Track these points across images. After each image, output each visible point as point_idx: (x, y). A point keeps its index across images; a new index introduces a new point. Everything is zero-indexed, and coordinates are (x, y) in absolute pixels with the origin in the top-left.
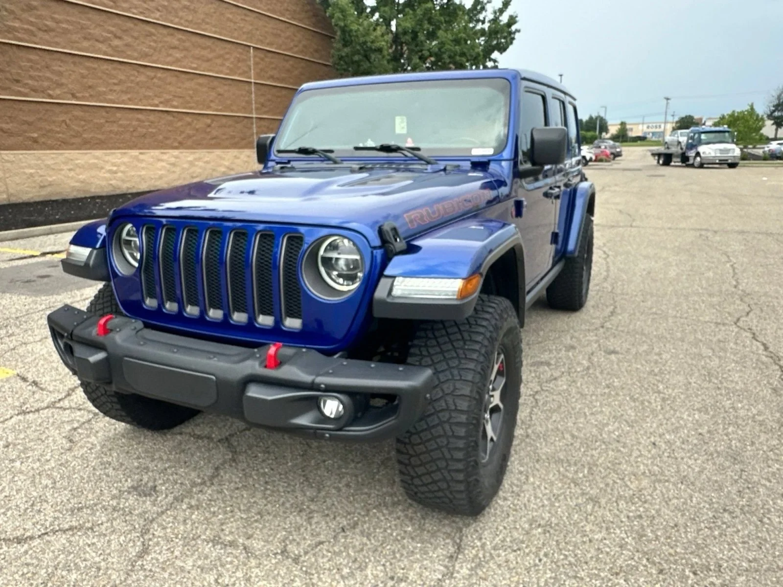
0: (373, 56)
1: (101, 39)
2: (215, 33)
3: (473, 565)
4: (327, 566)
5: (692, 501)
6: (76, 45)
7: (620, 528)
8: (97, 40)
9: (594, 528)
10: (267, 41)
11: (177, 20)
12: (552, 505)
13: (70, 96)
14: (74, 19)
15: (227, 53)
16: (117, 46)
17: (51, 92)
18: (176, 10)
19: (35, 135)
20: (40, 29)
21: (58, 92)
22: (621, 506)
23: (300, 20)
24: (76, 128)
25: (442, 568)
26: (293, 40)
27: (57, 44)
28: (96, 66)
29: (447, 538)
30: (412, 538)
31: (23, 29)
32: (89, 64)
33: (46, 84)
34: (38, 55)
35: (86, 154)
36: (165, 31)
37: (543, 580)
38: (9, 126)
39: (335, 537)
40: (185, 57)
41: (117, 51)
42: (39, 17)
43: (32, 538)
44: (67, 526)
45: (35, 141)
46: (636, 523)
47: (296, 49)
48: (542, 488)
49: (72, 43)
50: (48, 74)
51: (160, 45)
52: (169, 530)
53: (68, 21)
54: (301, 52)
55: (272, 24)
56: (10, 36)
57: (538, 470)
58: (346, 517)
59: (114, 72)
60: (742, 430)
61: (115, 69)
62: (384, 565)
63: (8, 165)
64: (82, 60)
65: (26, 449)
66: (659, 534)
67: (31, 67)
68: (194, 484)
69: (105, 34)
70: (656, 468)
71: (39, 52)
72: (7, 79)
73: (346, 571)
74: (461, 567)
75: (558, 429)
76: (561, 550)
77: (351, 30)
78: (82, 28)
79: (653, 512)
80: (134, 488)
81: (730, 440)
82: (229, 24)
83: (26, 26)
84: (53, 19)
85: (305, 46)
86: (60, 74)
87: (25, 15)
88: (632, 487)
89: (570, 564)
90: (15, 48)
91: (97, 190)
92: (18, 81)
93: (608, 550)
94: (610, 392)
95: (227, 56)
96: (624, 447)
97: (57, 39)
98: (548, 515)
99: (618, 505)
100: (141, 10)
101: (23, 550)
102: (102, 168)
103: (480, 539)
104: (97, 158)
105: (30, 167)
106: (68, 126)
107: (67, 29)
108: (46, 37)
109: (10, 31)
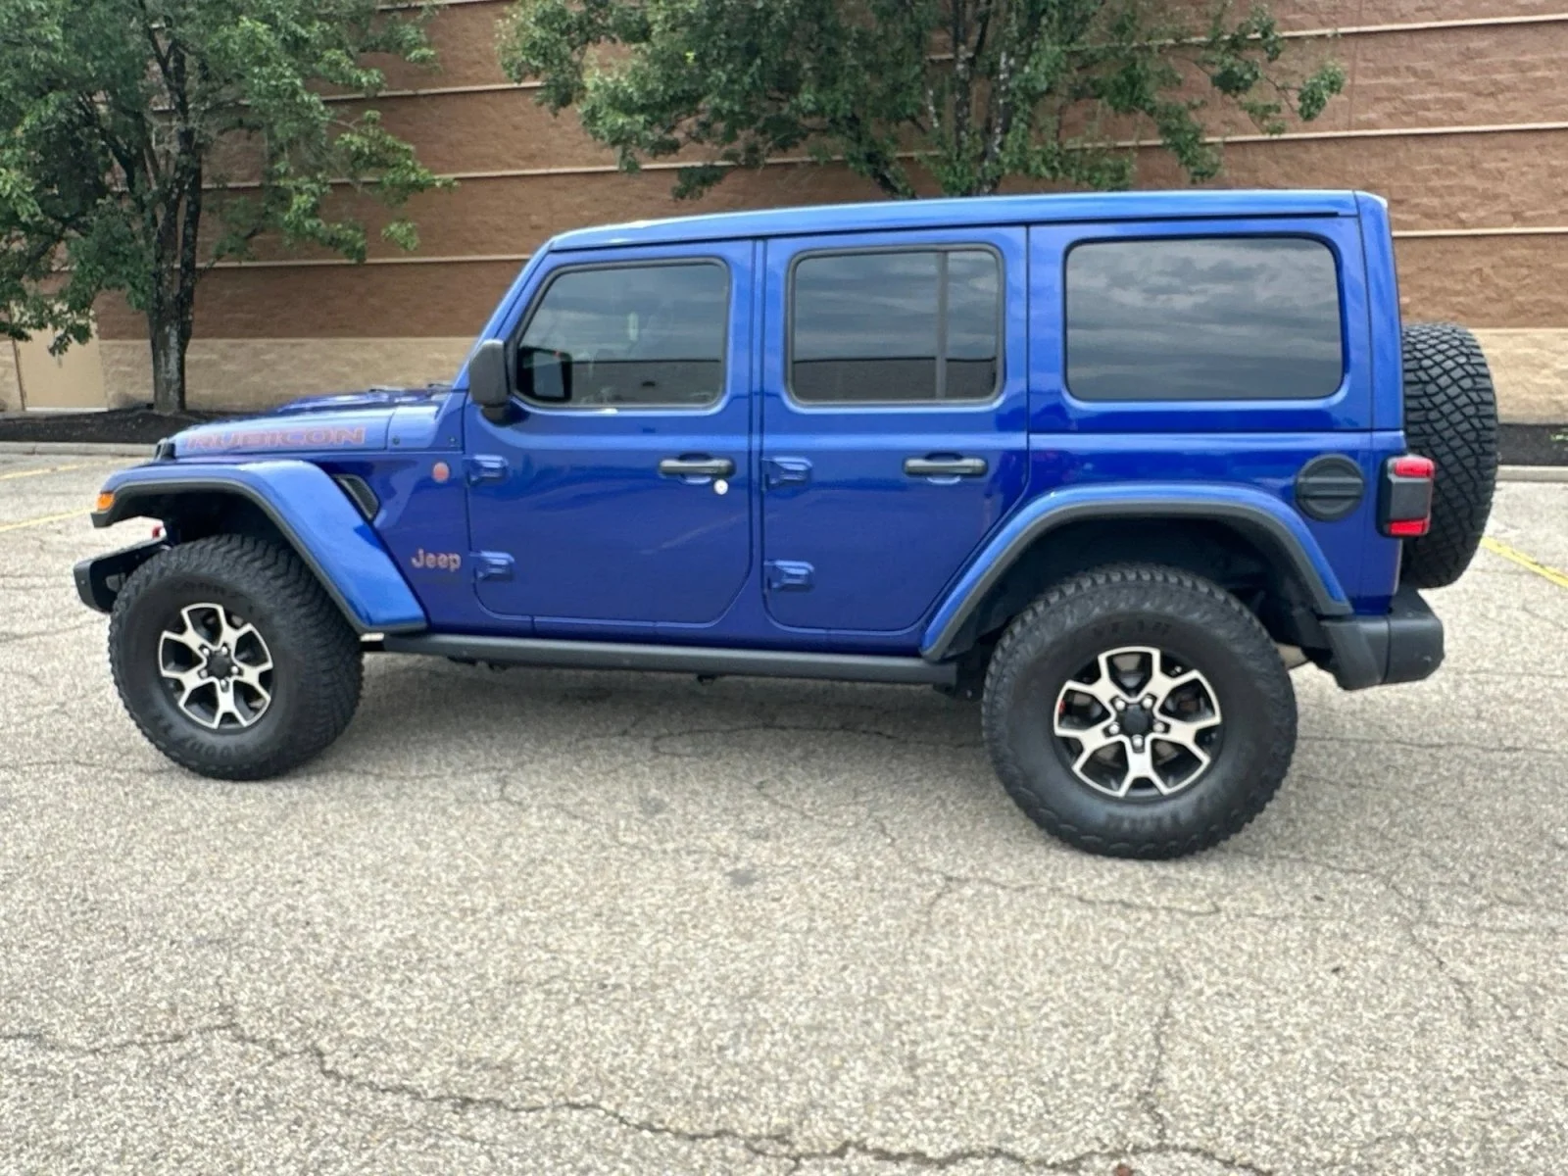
13: (1509, 218)
17: (1463, 215)
20: (1479, 94)
21: (1481, 213)
24: (1502, 282)
27: (1512, 116)
31: (1438, 101)
33: (1456, 201)
34: (1459, 145)
35: (1510, 336)
50: (1471, 180)
67: (1437, 172)
71: (1462, 140)
84: (1516, 66)
86: (1500, 175)
91: (1515, 412)
97: (1512, 106)
102: (1544, 366)
104: (1538, 344)
106: (1485, 281)
107: (1544, 79)
108: (1490, 105)
109: (1412, 110)
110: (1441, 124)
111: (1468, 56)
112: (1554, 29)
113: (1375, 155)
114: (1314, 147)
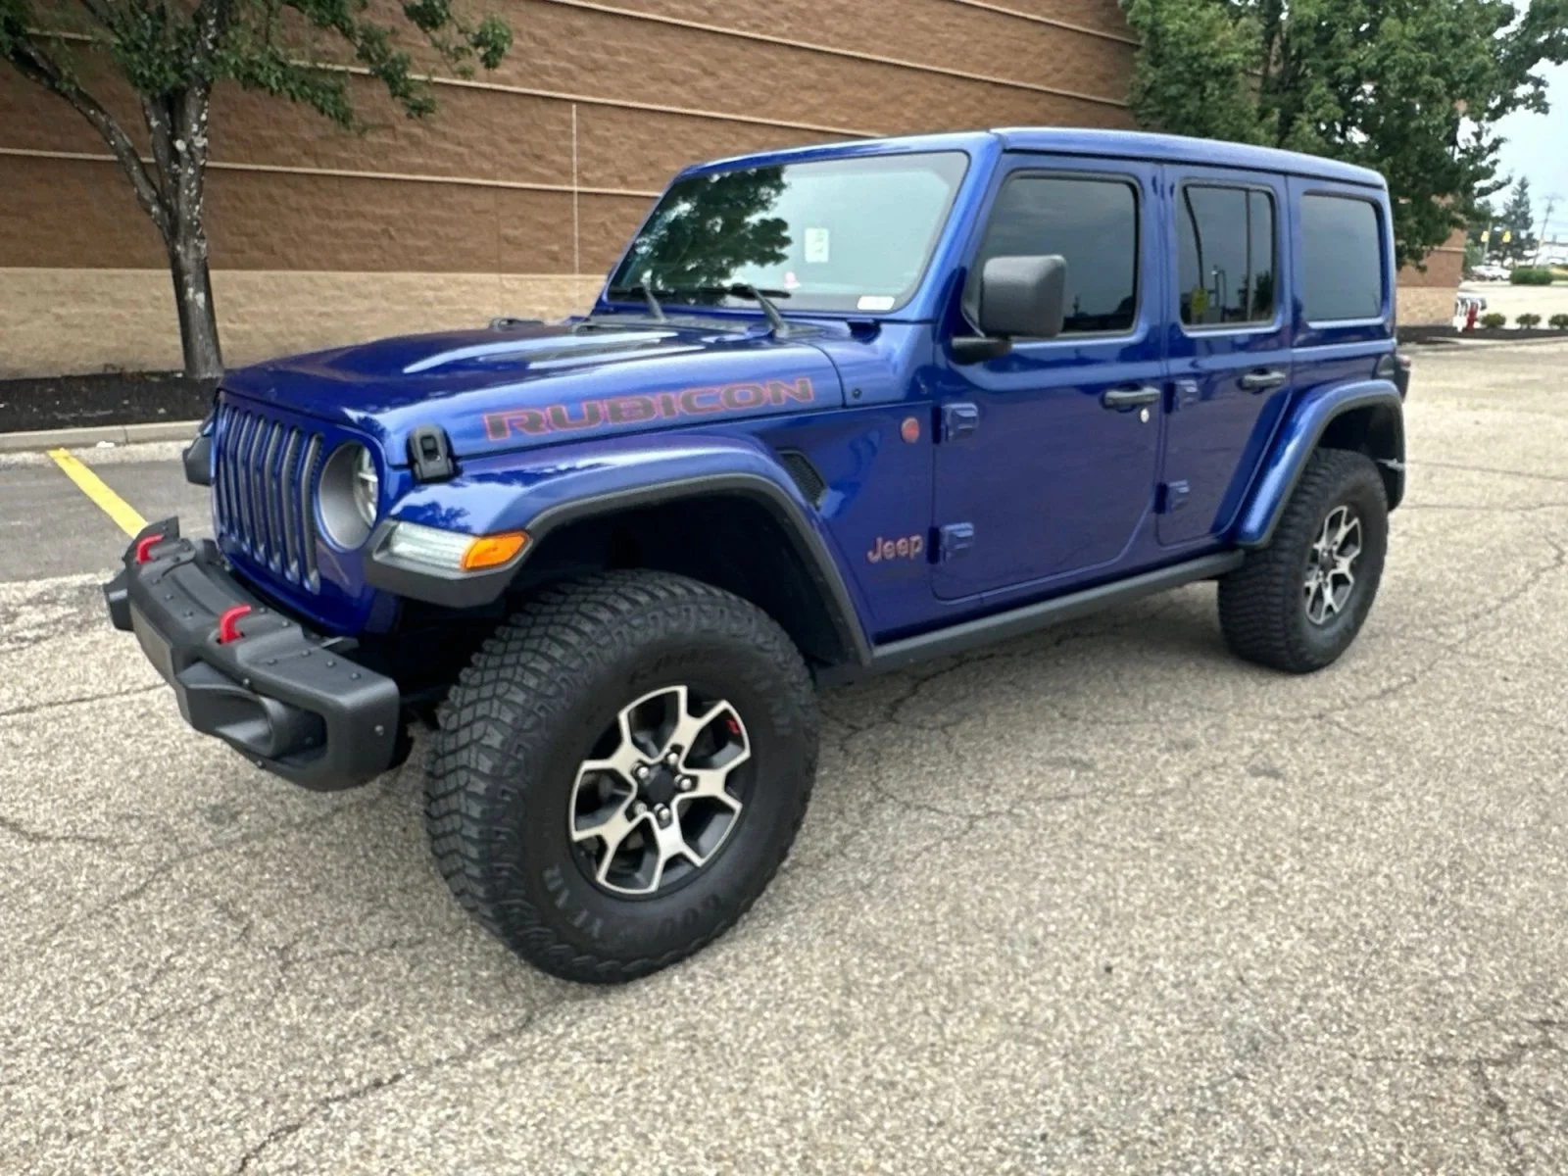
0: (1210, 85)
1: (680, 78)
2: (889, 54)
3: (511, 1058)
4: (316, 986)
5: (1037, 1092)
6: (640, 91)
7: (825, 1088)
8: (674, 82)
9: (777, 1074)
10: (995, 64)
11: (820, 34)
12: (758, 1013)
13: (616, 180)
14: (637, 45)
15: (910, 92)
16: (706, 90)
18: (820, 18)
19: (555, 248)
20: (583, 68)
21: (599, 174)
22: (880, 1056)
23: (1073, 17)
25: (462, 1046)
26: (1052, 59)
27: (608, 92)
28: (664, 126)
29: (525, 1006)
30: (472, 989)
31: (555, 68)
32: (653, 123)
36: (793, 57)
37: (585, 1120)
38: (517, 233)
39: (370, 952)
40: (827, 103)
41: (706, 98)
42: (583, 46)
43: (48, 839)
44: (94, 835)
45: (554, 257)
46: (868, 1093)
47: (1058, 77)
48: (779, 980)
49: (630, 90)
51: (783, 83)
52: (191, 875)
53: (628, 51)
54: (1066, 82)
55: (1010, 29)
56: (536, 81)
57: (810, 948)
58: (418, 926)
59: (695, 137)
60: (1361, 999)
61: (698, 130)
62: (386, 1013)
63: (508, 297)
64: (643, 117)
65: (158, 725)
66: (887, 1125)
68: (289, 822)
69: (688, 69)
70: (1050, 1014)
72: (524, 154)
73: (331, 1001)
74: (489, 1056)
75: (942, 889)
76: (674, 1086)
77: (1165, 34)
78: (652, 61)
79: (930, 1085)
80: (215, 808)
81: (1300, 1010)
82: (924, 35)
83: (562, 64)
84: (607, 50)
85: (1078, 71)
86: (606, 142)
87: (564, 46)
88: (947, 1031)
89: (664, 1114)
90: (542, 105)
92: (538, 157)
93: (754, 1116)
94: (1147, 850)
95: (909, 98)
96: (1030, 957)
97: (608, 83)
98: (729, 1025)
99: (876, 1052)
100: (754, 21)
101: (26, 849)
103: (570, 1025)
105: (541, 301)
106: (608, 232)
107: (625, 64)
108: (591, 80)
109: (538, 72)
110: (560, 90)
111: (573, 32)
112: (628, 23)
113: (514, 110)
114: (462, 93)
